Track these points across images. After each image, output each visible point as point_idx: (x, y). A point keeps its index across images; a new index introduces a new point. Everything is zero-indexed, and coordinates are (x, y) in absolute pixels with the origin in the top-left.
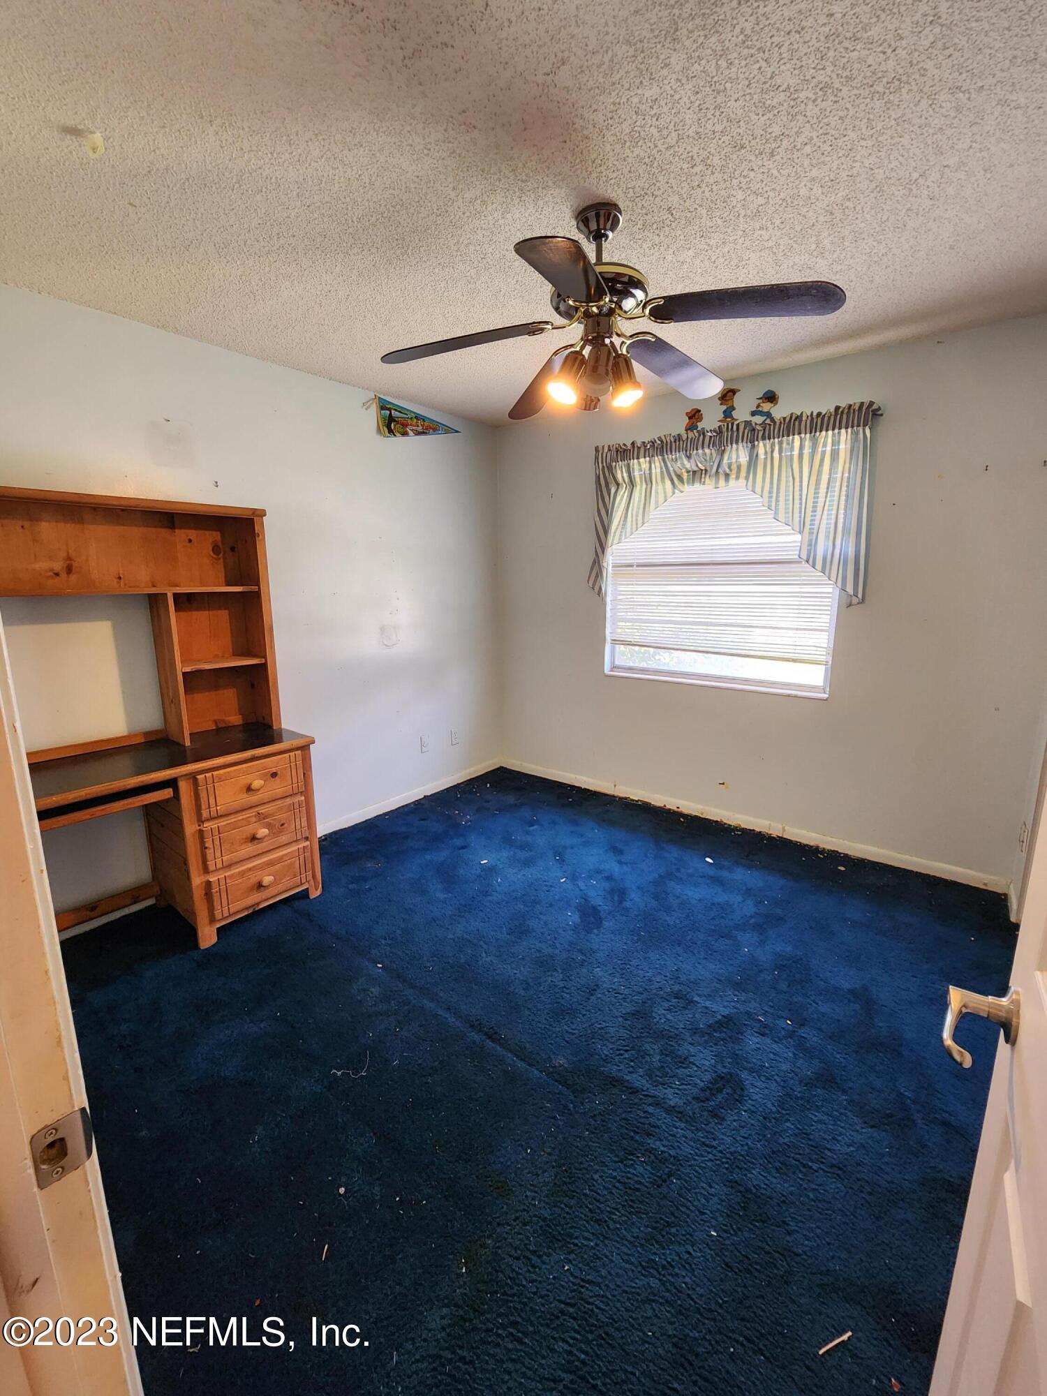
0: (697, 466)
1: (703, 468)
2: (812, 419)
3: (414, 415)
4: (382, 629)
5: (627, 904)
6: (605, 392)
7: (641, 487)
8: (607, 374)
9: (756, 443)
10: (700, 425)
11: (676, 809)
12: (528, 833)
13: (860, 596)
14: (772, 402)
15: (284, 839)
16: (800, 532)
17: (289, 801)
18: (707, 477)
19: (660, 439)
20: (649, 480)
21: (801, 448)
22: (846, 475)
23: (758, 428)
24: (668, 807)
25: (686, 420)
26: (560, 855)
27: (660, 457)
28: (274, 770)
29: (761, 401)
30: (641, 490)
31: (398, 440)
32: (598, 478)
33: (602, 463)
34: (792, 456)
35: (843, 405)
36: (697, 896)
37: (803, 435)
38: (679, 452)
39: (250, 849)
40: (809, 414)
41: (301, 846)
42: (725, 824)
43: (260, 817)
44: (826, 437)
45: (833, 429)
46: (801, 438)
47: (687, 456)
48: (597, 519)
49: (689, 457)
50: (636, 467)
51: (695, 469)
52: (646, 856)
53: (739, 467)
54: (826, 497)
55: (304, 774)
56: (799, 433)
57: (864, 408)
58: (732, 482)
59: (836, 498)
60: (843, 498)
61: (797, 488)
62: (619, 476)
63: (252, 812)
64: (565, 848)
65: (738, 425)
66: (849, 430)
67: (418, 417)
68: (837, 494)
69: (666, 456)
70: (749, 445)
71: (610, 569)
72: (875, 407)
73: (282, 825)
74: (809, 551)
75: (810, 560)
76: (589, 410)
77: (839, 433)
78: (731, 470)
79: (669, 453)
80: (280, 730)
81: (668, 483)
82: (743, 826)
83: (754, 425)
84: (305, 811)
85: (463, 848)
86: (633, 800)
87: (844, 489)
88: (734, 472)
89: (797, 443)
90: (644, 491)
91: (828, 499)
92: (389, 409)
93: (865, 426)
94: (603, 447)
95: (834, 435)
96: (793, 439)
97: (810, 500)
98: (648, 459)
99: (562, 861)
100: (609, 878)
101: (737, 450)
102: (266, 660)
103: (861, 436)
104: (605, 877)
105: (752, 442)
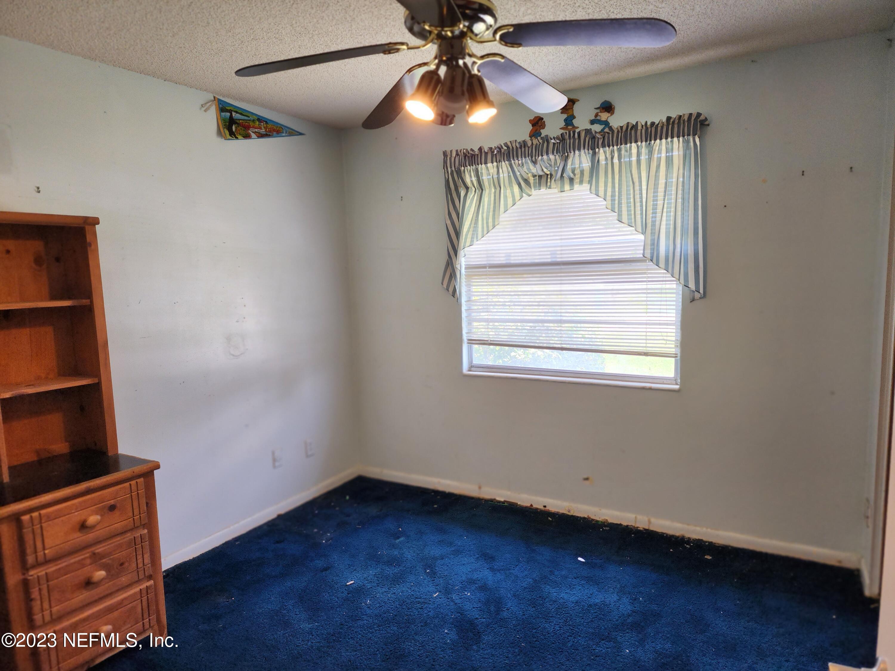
0: (543, 170)
1: (549, 173)
2: (647, 128)
3: (256, 118)
4: (229, 339)
5: (505, 614)
6: (461, 110)
7: (490, 191)
8: (463, 94)
9: (597, 150)
10: (544, 132)
11: (542, 508)
12: (394, 546)
13: (701, 291)
14: (609, 112)
15: (124, 580)
16: (642, 234)
17: (129, 536)
18: (553, 180)
19: (506, 144)
20: (497, 184)
21: (639, 154)
22: (681, 179)
23: (598, 136)
24: (535, 506)
25: (530, 127)
26: (429, 567)
27: (507, 162)
28: (112, 502)
29: (598, 111)
30: (490, 194)
31: (240, 144)
32: (447, 182)
33: (451, 167)
34: (630, 162)
35: (674, 115)
36: (573, 599)
37: (639, 143)
38: (525, 157)
39: (84, 596)
40: (643, 124)
41: (144, 586)
42: (593, 520)
43: (96, 558)
44: (660, 144)
45: (666, 138)
46: (638, 146)
47: (532, 161)
48: (449, 222)
49: (535, 163)
50: (484, 171)
51: (541, 173)
52: (519, 561)
53: (582, 172)
54: (664, 200)
55: (147, 503)
56: (636, 142)
57: (693, 118)
58: (576, 186)
59: (673, 201)
60: (680, 200)
61: (637, 192)
62: (468, 180)
63: (86, 554)
64: (435, 559)
65: (579, 133)
66: (681, 139)
67: (260, 119)
68: (673, 197)
69: (513, 162)
70: (591, 152)
71: (463, 271)
72: (702, 118)
73: (122, 564)
74: (652, 250)
75: (654, 259)
76: (445, 125)
77: (672, 142)
78: (575, 175)
79: (515, 159)
80: (117, 457)
81: (516, 188)
82: (610, 521)
83: (594, 133)
84: (148, 547)
85: (326, 569)
86: (500, 502)
87: (680, 192)
88: (578, 176)
89: (634, 151)
90: (493, 195)
91: (666, 202)
92: (230, 111)
93: (694, 135)
94: (451, 151)
95: (667, 143)
96: (631, 147)
97: (650, 203)
98: (495, 164)
99: (433, 574)
100: (484, 588)
101: (580, 156)
102: (100, 379)
103: (692, 144)
104: (480, 587)
105: (593, 149)
